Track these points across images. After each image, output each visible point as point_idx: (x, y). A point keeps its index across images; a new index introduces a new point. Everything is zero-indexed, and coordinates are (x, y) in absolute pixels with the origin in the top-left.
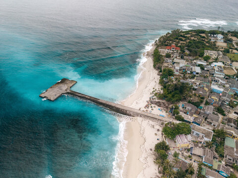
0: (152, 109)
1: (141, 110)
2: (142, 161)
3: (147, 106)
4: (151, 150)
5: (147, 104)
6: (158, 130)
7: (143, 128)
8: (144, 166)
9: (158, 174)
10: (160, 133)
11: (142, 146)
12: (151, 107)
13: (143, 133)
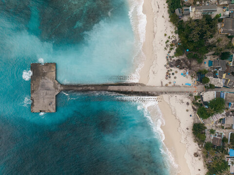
0: (175, 78)
1: (164, 84)
2: (184, 143)
3: (168, 76)
4: (188, 129)
5: (166, 71)
6: (188, 104)
7: (173, 108)
8: (187, 146)
9: (199, 148)
10: (190, 106)
11: (179, 129)
12: (173, 74)
13: (175, 114)
